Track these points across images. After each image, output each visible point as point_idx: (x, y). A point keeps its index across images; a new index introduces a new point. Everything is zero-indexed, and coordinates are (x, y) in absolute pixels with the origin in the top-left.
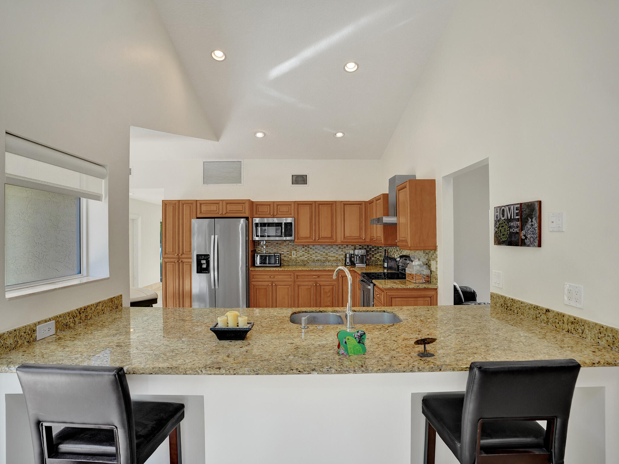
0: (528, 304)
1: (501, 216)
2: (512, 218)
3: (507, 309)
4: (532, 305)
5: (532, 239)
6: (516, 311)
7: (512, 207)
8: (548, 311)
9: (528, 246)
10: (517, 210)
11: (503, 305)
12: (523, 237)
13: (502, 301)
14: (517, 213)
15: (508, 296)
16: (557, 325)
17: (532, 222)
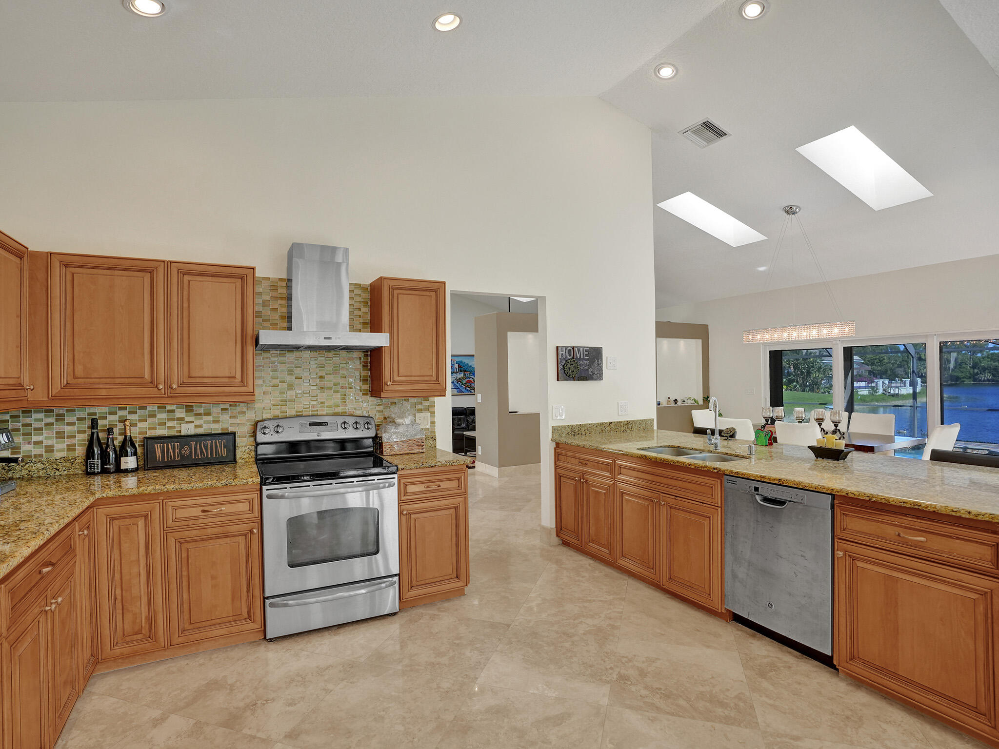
0: (595, 424)
1: (567, 355)
2: (582, 357)
3: (574, 435)
4: (598, 423)
5: (598, 375)
6: (584, 433)
7: (581, 349)
8: (611, 423)
9: (596, 380)
10: (586, 352)
11: (569, 433)
12: (591, 373)
13: (569, 430)
14: (586, 354)
15: (575, 423)
16: (617, 430)
17: (598, 362)
